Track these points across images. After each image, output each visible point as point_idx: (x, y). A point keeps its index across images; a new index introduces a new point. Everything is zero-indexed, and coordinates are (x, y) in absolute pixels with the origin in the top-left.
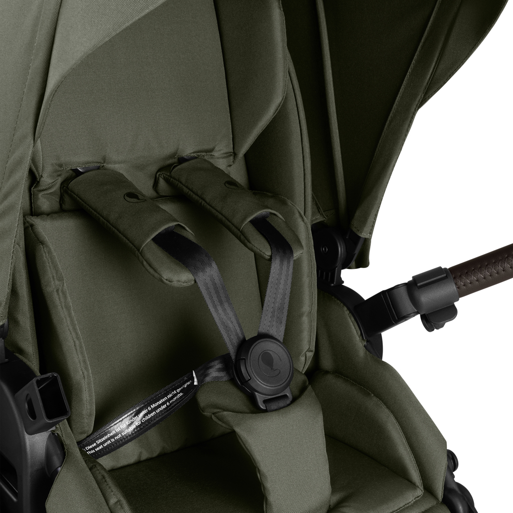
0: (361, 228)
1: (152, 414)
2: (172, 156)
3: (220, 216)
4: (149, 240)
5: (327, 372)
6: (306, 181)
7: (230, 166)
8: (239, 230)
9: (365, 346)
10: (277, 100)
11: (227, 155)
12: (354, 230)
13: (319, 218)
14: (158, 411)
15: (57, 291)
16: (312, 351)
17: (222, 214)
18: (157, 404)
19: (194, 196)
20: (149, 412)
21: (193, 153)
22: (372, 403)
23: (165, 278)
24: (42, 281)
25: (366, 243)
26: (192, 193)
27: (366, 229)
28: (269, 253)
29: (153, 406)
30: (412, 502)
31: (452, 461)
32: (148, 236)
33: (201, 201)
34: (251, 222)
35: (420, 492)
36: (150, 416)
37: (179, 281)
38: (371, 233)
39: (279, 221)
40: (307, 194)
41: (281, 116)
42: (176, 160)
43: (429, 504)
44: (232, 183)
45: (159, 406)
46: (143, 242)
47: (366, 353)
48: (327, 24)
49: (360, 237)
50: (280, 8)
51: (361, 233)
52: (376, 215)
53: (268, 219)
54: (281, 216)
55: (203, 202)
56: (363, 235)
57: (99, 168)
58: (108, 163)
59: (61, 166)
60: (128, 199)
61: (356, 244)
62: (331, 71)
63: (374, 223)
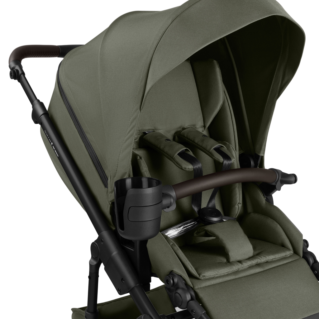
0: (260, 152)
1: (185, 228)
2: (180, 127)
3: (201, 148)
4: (176, 154)
5: (250, 213)
6: (235, 134)
7: (203, 131)
8: (209, 152)
9: (265, 200)
10: (221, 103)
11: (202, 127)
12: (257, 153)
13: (242, 152)
14: (188, 227)
15: (146, 171)
16: (240, 204)
17: (202, 147)
18: (187, 225)
19: (190, 141)
20: (184, 227)
21: (188, 126)
22: (270, 221)
23: (183, 167)
24: (140, 168)
25: (262, 158)
26: (189, 141)
27: (262, 152)
28: (223, 160)
29: (186, 225)
30: (289, 255)
31: (306, 243)
32: (176, 153)
33: (193, 143)
34: (214, 149)
35: (292, 252)
36: (184, 229)
37: (188, 169)
38: (264, 154)
39: (225, 149)
40: (236, 140)
41: (222, 109)
42: (182, 129)
43: (296, 257)
44: (205, 136)
45: (188, 226)
46: (174, 155)
47: (266, 202)
48: (238, 72)
49: (259, 156)
50: (218, 67)
51: (260, 154)
52: (265, 146)
53: (220, 149)
54: (225, 147)
55: (194, 143)
56: (261, 155)
57: (153, 131)
58: (156, 130)
59: (139, 131)
60: (167, 141)
61: (258, 159)
62: (241, 91)
63: (265, 149)
